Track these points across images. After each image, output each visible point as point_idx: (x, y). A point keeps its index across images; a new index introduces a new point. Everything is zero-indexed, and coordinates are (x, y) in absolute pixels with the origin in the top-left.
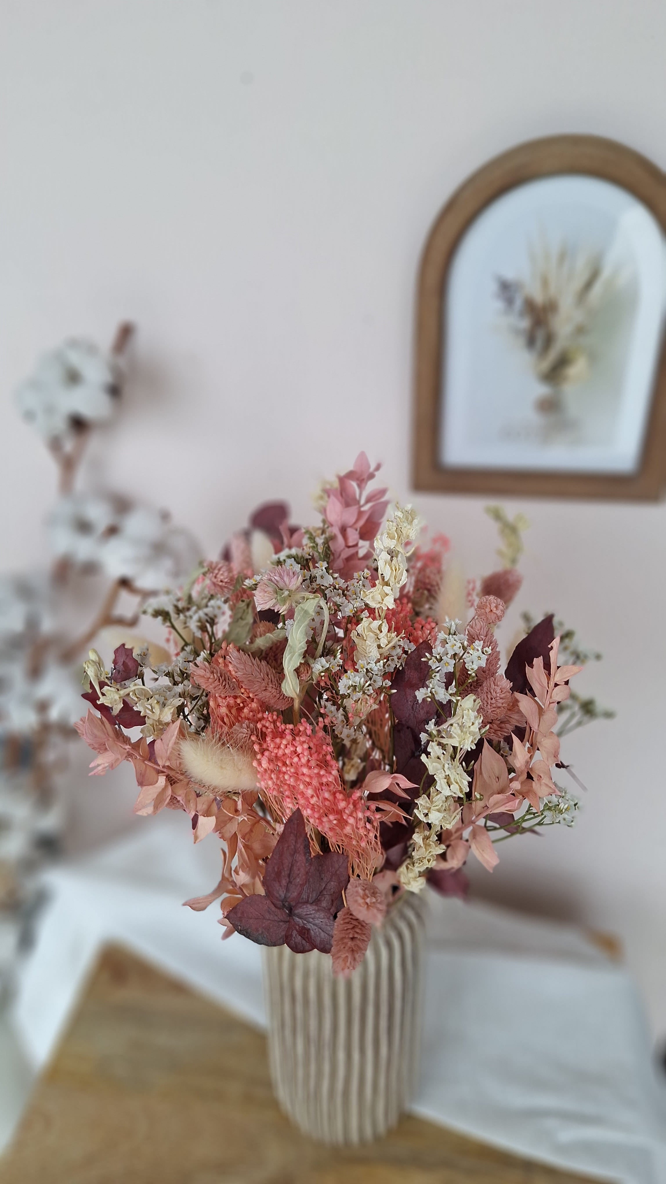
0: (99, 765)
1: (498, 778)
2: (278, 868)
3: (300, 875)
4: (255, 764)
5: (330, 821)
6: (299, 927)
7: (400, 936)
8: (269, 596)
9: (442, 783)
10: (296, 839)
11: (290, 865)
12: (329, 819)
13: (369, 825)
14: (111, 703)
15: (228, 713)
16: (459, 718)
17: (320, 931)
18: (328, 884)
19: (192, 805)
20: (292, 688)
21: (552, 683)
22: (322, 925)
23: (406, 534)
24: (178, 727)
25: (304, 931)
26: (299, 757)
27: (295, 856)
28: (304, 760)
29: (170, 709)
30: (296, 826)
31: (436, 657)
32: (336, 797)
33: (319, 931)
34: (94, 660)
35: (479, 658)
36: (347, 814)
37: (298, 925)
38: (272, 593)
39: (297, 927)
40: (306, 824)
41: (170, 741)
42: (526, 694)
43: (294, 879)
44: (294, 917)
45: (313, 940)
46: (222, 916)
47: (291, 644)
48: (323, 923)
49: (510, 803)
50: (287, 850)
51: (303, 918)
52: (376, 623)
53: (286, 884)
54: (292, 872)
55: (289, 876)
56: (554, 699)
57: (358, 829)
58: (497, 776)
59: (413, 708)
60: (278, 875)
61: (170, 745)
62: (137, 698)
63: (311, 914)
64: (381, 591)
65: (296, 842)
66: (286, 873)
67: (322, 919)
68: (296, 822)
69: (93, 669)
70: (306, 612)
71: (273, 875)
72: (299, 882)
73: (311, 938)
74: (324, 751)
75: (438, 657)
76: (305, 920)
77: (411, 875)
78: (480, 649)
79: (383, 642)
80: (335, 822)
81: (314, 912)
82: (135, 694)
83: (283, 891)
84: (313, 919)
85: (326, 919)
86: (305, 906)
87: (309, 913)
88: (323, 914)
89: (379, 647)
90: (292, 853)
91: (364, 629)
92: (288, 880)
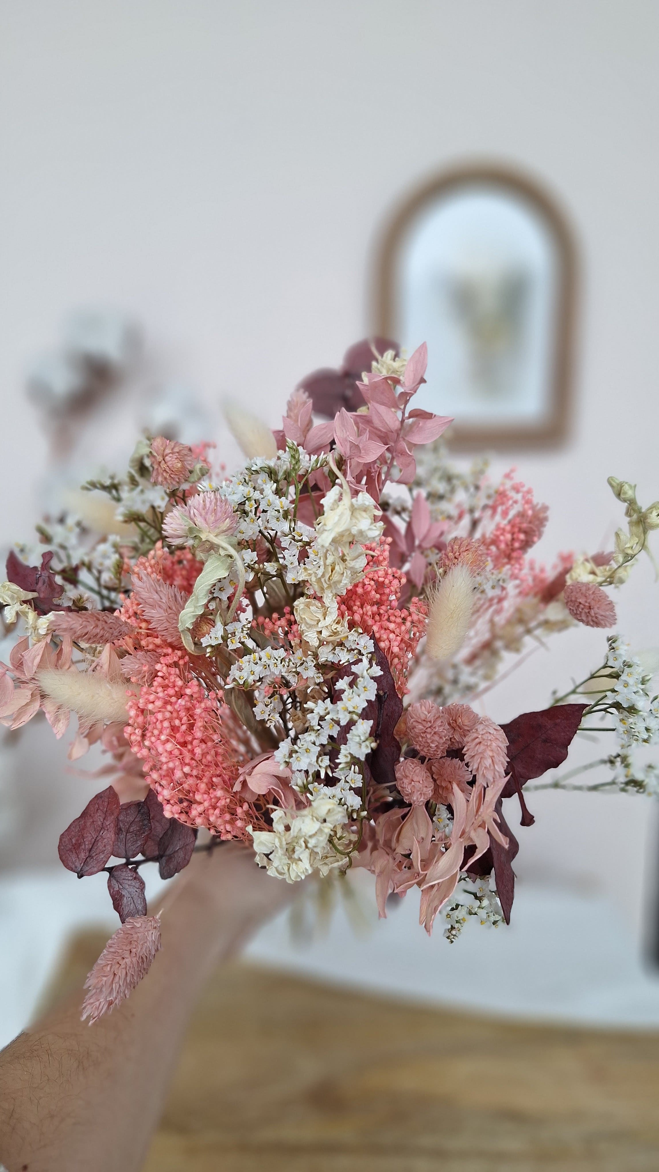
2: (77, 840)
11: (94, 840)
27: (102, 832)
30: (106, 804)
55: (90, 850)
83: (81, 864)
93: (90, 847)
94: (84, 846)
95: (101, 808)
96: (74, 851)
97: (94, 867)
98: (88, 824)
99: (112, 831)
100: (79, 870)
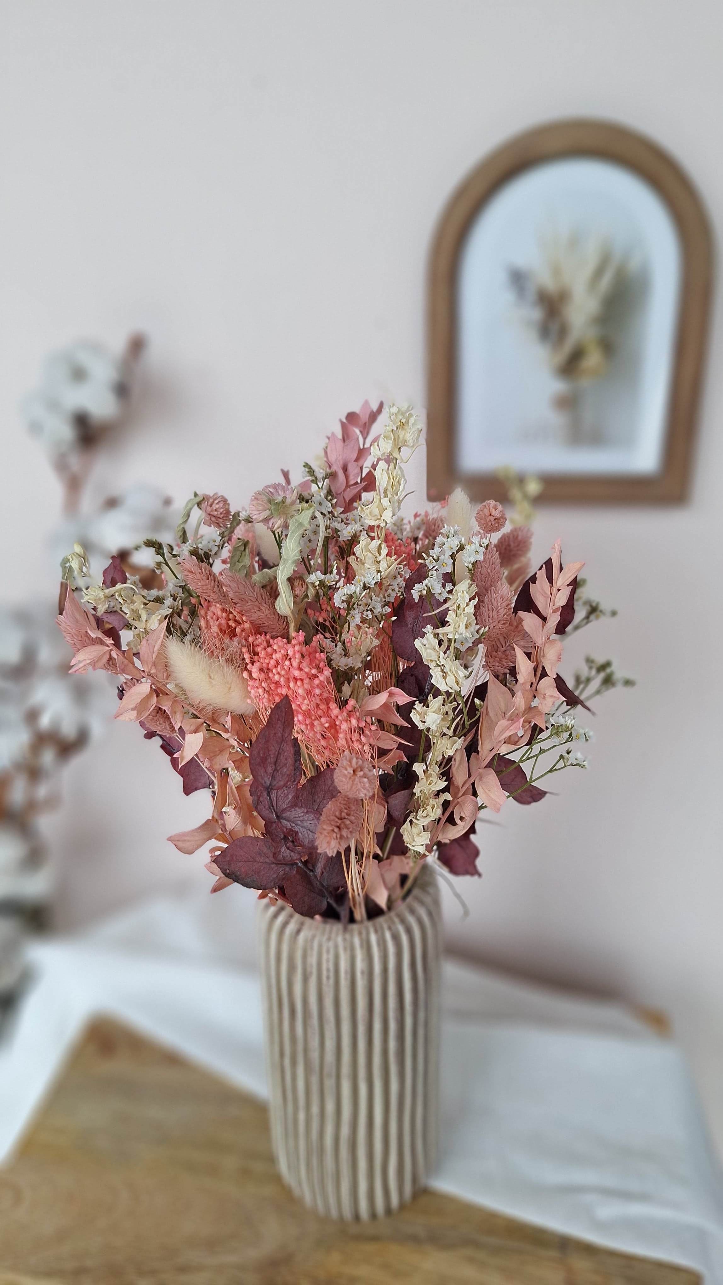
0: (80, 662)
1: (505, 713)
2: (264, 753)
3: (287, 765)
4: (245, 675)
5: (322, 725)
6: (287, 829)
7: (409, 931)
8: (262, 504)
9: (438, 676)
10: (284, 728)
11: (277, 753)
12: (321, 722)
13: (364, 738)
14: (95, 600)
15: (219, 632)
16: (454, 602)
17: (309, 832)
18: (321, 804)
19: (178, 717)
20: (285, 601)
21: (554, 589)
22: (311, 826)
23: (403, 437)
24: (165, 629)
25: (291, 833)
26: (290, 661)
27: (282, 745)
28: (295, 664)
29: (158, 616)
30: (283, 714)
31: (433, 556)
32: (329, 707)
33: (307, 832)
34: (79, 553)
35: (477, 553)
36: (340, 720)
37: (286, 827)
38: (266, 502)
39: (285, 830)
40: (295, 713)
41: (156, 642)
42: (531, 613)
43: (280, 768)
44: (281, 820)
45: (301, 841)
46: (210, 860)
47: (285, 558)
48: (313, 825)
49: (515, 725)
50: (273, 736)
51: (291, 821)
52: (376, 543)
53: (272, 772)
54: (279, 761)
55: (275, 763)
56: (557, 605)
57: (353, 742)
58: (503, 711)
59: (413, 630)
60: (264, 760)
61: (156, 648)
62: (123, 600)
63: (300, 817)
64: (379, 504)
65: (283, 731)
66: (272, 760)
67: (311, 821)
68: (284, 710)
69: (77, 561)
70: (301, 524)
71: (258, 760)
72: (286, 772)
73: (299, 839)
74: (318, 659)
75: (435, 557)
76: (293, 823)
77: (415, 830)
78: (477, 542)
79: (383, 566)
80: (327, 725)
81: (303, 814)
82: (122, 596)
83: (269, 778)
84: (301, 821)
85: (316, 820)
86: (293, 810)
87: (297, 816)
88: (312, 816)
89: (379, 571)
90: (279, 741)
91: (362, 549)
92: (274, 767)
93: (275, 760)
94: (269, 759)
95: (281, 719)
96: (262, 765)
97: (280, 780)
98: (272, 735)
99: (290, 745)
100: (269, 785)
